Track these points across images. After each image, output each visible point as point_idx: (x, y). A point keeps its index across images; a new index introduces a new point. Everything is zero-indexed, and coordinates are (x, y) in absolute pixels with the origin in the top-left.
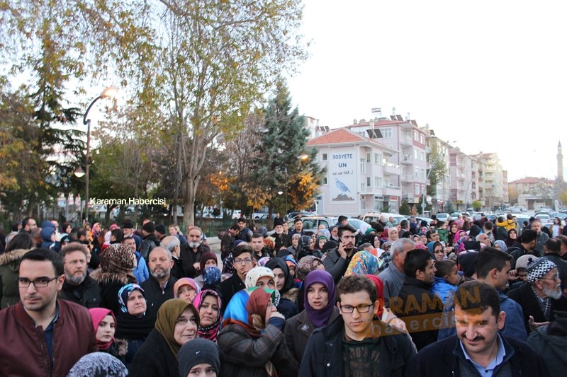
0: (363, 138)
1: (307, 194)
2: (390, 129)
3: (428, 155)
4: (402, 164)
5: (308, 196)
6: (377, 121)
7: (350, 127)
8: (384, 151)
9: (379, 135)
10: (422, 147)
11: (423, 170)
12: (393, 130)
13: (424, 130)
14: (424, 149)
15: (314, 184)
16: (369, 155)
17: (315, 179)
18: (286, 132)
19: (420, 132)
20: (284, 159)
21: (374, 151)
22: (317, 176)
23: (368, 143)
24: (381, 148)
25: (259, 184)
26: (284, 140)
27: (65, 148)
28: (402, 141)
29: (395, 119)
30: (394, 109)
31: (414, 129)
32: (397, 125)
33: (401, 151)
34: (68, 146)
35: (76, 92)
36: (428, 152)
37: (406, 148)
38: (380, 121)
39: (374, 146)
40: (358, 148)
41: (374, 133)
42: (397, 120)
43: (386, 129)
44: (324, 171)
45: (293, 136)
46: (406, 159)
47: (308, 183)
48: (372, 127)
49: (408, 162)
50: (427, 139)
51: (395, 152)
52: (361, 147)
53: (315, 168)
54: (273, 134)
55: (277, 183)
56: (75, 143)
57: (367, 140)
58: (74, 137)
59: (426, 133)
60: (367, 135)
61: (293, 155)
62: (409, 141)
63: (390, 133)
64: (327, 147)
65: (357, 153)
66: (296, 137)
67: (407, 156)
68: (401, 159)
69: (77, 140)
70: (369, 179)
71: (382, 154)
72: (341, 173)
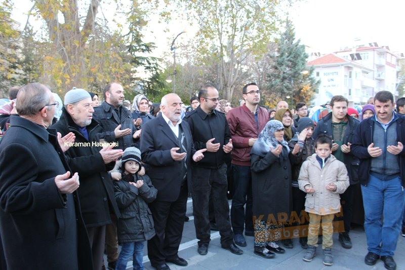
0: (347, 60)
1: (307, 98)
2: (368, 53)
3: (398, 73)
4: (377, 79)
5: (307, 100)
6: (358, 47)
7: (336, 53)
8: (362, 69)
9: (359, 57)
10: (393, 66)
11: (393, 84)
12: (371, 53)
13: (395, 54)
14: (395, 68)
15: (311, 92)
16: (350, 73)
17: (312, 88)
18: (292, 56)
19: (392, 55)
20: (290, 75)
21: (355, 70)
22: (313, 86)
23: (351, 64)
24: (360, 67)
25: (273, 91)
26: (291, 61)
27: (145, 69)
28: (377, 62)
29: (372, 46)
31: (387, 52)
32: (374, 50)
33: (376, 69)
34: (148, 68)
35: (165, 31)
36: (398, 70)
37: (380, 67)
38: (360, 48)
39: (355, 66)
40: (343, 67)
41: (355, 57)
42: (374, 47)
43: (365, 54)
44: (319, 82)
45: (297, 58)
46: (379, 76)
47: (307, 91)
48: (354, 52)
49: (381, 78)
50: (398, 60)
51: (371, 70)
52: (346, 67)
53: (312, 80)
54: (284, 57)
55: (286, 91)
56: (152, 66)
57: (350, 62)
58: (151, 61)
59: (397, 55)
60: (350, 58)
61: (297, 71)
62: (382, 61)
63: (368, 56)
64: (319, 67)
65: (342, 71)
66: (299, 59)
67: (380, 73)
68: (376, 76)
69: (153, 64)
70: (350, 90)
71: (361, 72)
72: (329, 86)
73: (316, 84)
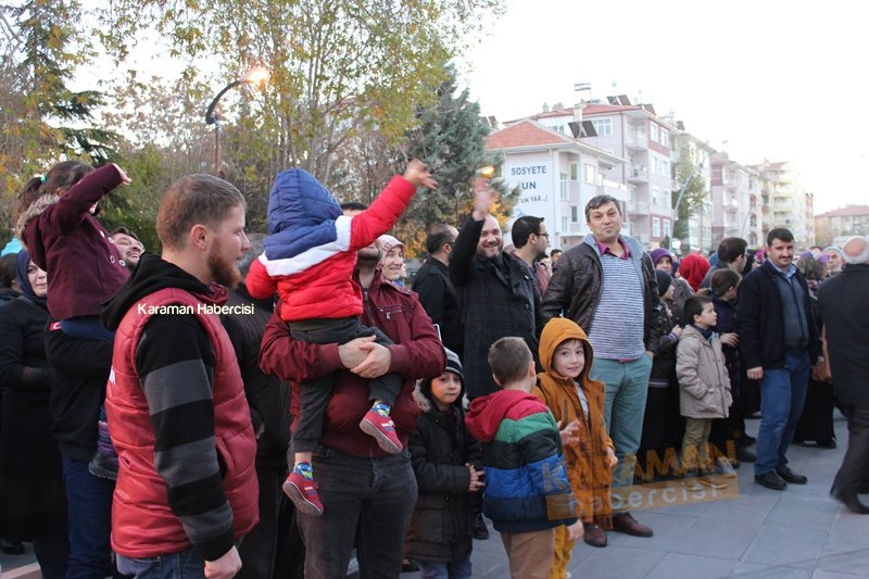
0: (565, 138)
2: (608, 121)
3: (674, 166)
4: (630, 182)
6: (585, 106)
7: (537, 119)
8: (599, 159)
9: (591, 131)
10: (664, 151)
11: (666, 193)
12: (614, 122)
13: (666, 122)
14: (668, 155)
16: (574, 168)
17: (502, 206)
18: (453, 129)
19: (660, 125)
20: (449, 176)
21: (584, 159)
22: (503, 202)
23: (574, 146)
24: (595, 154)
26: (449, 143)
28: (629, 141)
29: (616, 103)
30: (614, 85)
31: (650, 119)
32: (621, 112)
33: (627, 159)
36: (675, 161)
37: (637, 154)
38: (589, 107)
39: (584, 151)
40: (556, 154)
41: (582, 129)
42: (619, 105)
43: (601, 121)
45: (463, 136)
46: (636, 174)
48: (579, 118)
49: (641, 178)
50: (672, 138)
51: (618, 162)
52: (561, 153)
54: (433, 134)
55: (439, 215)
57: (571, 141)
59: (670, 126)
60: (568, 132)
61: (465, 168)
62: (642, 141)
63: (608, 128)
65: (554, 164)
66: (468, 139)
67: (638, 167)
68: (628, 174)
70: (574, 210)
71: (596, 165)
72: (527, 200)
73: (511, 197)
